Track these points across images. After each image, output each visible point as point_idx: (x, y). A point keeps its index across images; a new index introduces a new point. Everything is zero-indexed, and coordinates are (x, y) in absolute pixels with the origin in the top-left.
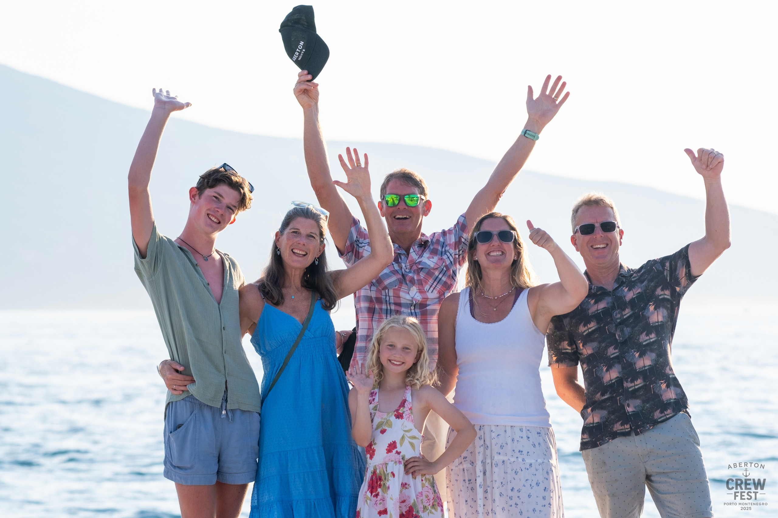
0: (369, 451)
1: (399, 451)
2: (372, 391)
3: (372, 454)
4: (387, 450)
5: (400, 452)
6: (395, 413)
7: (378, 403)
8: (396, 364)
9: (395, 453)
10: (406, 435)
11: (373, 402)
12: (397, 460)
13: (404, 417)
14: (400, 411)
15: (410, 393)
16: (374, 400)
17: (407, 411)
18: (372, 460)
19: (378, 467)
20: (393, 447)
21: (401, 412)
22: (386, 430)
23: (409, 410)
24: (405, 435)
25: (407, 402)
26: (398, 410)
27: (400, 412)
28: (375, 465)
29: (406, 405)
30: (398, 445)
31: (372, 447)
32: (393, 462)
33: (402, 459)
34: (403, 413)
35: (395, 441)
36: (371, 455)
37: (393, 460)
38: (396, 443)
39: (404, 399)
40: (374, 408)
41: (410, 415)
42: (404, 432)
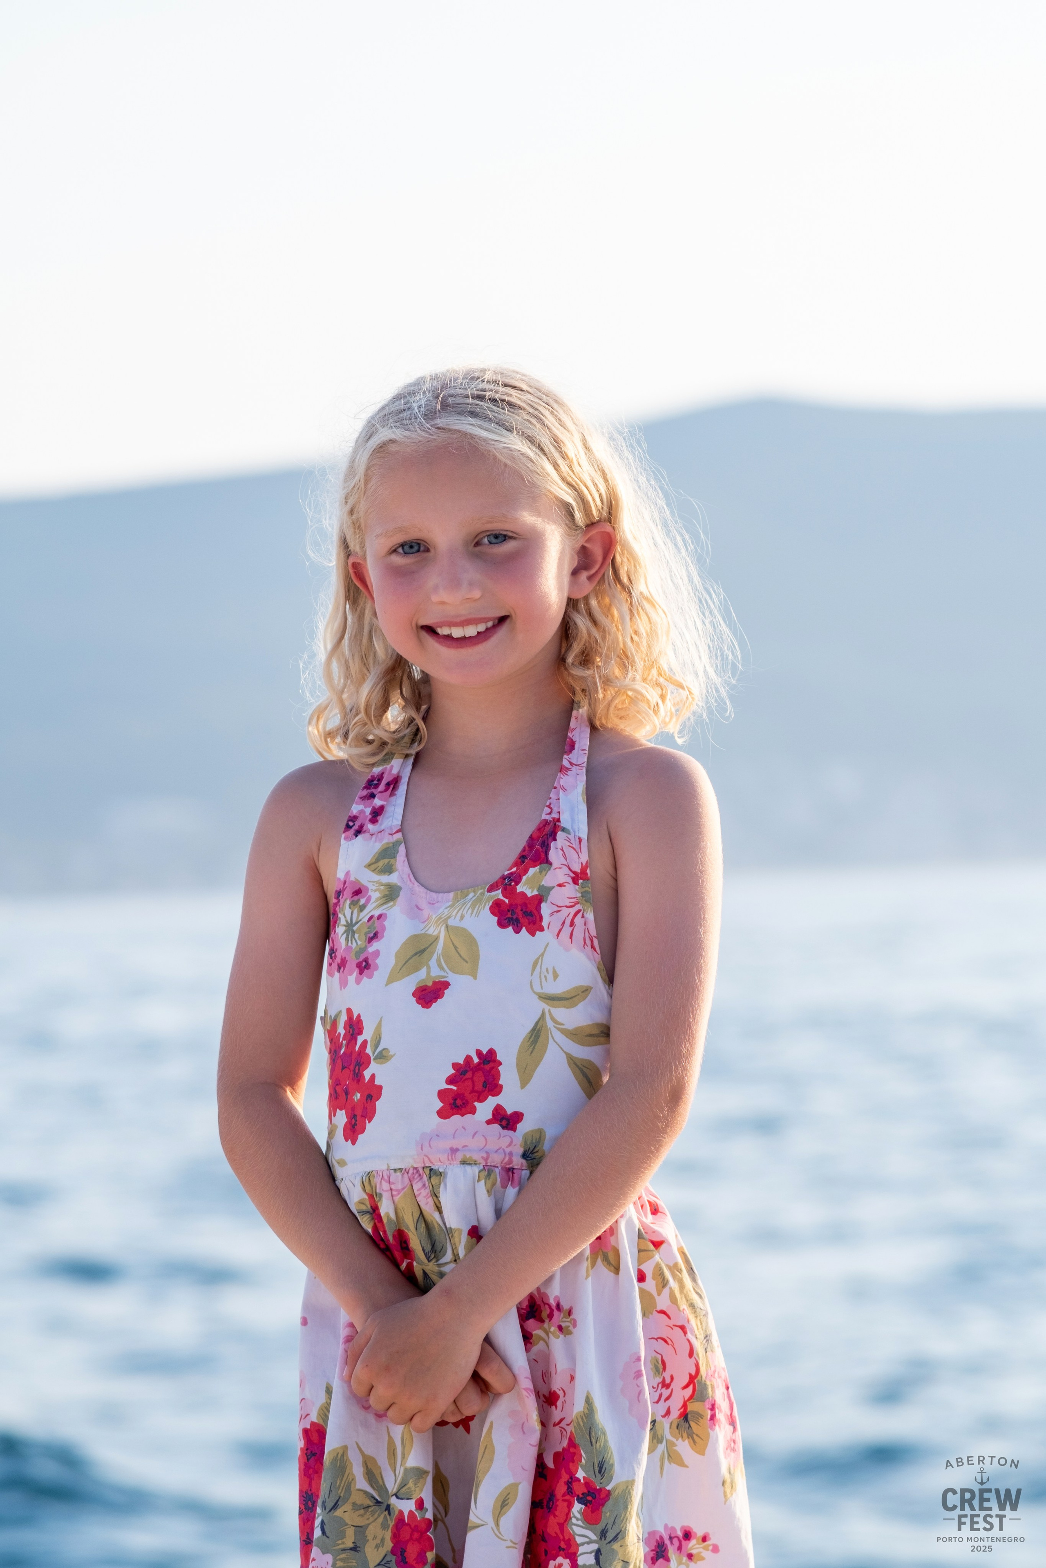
0: (347, 1092)
1: (509, 1111)
2: (377, 770)
3: (358, 1112)
4: (442, 1094)
5: (517, 1117)
6: (498, 894)
7: (399, 835)
8: (464, 639)
9: (489, 1122)
10: (553, 1019)
11: (370, 827)
12: (497, 1159)
13: (545, 923)
14: (526, 888)
15: (581, 787)
16: (377, 814)
17: (560, 885)
18: (354, 1143)
19: (385, 1186)
20: (479, 1086)
21: (529, 894)
22: (446, 985)
23: (575, 881)
24: (550, 1024)
25: (560, 835)
26: (516, 878)
27: (523, 894)
28: (368, 1170)
29: (554, 855)
30: (508, 1075)
31: (367, 1074)
32: (476, 1169)
33: (525, 1156)
34: (539, 900)
35: (492, 1052)
36: (355, 1116)
37: (476, 1157)
38: (500, 1064)
39: (548, 818)
40: (377, 860)
41: (578, 907)
42: (543, 1005)
